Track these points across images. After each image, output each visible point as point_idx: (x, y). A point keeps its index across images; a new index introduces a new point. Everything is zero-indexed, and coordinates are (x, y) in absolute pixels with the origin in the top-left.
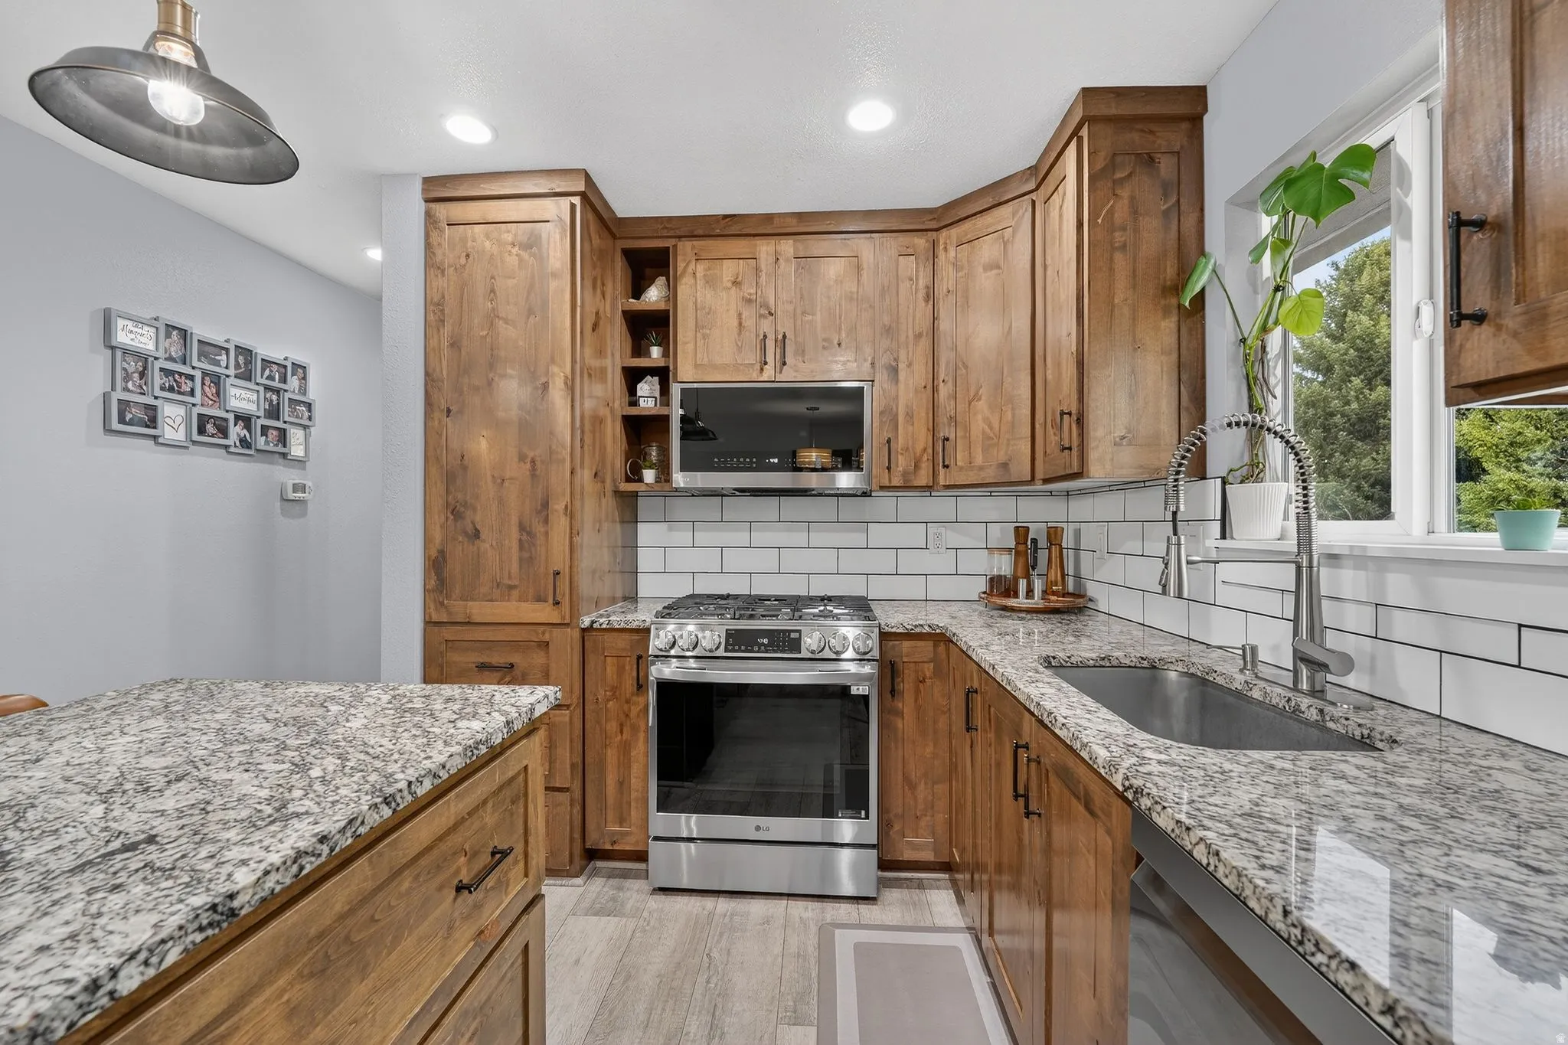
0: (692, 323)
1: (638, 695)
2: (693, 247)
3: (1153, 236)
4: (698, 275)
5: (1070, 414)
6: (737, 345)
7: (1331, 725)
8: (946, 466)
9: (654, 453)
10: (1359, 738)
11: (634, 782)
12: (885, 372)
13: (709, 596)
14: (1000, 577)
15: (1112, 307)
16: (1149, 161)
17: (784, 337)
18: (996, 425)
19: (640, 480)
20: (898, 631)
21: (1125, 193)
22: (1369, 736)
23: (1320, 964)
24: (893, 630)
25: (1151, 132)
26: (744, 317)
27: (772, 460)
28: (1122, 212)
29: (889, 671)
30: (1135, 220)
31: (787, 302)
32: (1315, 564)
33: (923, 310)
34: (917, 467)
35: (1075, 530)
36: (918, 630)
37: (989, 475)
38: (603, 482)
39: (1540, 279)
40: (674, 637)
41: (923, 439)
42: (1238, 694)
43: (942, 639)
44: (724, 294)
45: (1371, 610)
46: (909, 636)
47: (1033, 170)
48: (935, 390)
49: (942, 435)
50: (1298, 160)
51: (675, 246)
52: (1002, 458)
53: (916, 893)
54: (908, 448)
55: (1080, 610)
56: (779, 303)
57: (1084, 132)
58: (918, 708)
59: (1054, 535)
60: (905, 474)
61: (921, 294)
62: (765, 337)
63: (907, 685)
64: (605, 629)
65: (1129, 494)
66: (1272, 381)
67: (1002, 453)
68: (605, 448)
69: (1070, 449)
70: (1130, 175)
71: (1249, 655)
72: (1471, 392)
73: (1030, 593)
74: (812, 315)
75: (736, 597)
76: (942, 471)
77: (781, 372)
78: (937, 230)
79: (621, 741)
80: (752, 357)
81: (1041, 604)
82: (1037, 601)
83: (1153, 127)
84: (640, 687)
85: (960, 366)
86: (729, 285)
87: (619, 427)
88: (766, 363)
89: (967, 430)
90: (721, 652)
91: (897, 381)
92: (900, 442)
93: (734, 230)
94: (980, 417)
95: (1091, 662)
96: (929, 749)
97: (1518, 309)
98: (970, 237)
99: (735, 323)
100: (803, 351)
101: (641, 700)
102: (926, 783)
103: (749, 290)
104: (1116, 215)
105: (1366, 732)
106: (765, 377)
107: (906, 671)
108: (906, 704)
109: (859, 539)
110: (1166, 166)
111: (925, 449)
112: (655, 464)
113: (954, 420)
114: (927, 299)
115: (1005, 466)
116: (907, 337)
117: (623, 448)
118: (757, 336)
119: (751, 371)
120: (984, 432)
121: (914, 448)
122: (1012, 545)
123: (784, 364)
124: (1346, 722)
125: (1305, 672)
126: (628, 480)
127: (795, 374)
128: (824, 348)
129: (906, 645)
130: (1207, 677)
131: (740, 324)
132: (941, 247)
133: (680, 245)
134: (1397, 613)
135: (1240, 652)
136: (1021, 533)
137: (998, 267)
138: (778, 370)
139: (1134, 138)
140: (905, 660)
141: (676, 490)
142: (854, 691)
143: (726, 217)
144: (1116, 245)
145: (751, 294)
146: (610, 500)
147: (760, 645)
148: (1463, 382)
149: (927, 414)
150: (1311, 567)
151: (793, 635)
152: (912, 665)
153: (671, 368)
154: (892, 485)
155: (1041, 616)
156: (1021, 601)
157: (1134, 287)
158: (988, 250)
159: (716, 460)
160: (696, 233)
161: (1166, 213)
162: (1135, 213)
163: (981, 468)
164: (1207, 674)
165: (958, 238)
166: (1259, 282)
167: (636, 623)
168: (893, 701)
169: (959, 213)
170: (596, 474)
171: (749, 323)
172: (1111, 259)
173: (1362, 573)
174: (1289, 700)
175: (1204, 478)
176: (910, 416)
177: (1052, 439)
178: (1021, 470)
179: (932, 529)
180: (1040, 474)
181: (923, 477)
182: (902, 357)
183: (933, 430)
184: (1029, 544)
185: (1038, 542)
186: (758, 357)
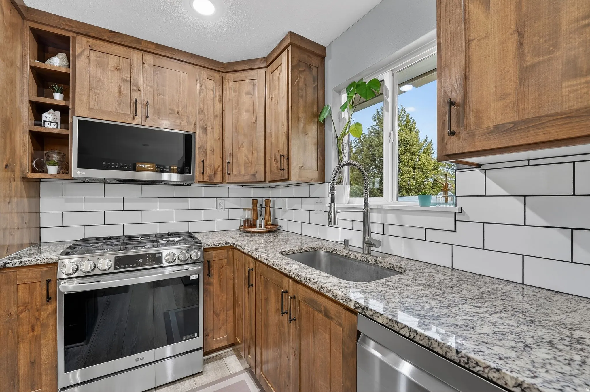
0: (86, 84)
1: (47, 305)
2: (88, 42)
3: (310, 94)
4: (91, 58)
5: (284, 156)
6: (118, 103)
7: (379, 264)
8: (229, 174)
9: (55, 157)
10: (389, 268)
11: (44, 359)
12: (201, 129)
13: (97, 239)
14: (248, 220)
15: (298, 118)
16: (310, 67)
17: (148, 103)
18: (250, 159)
19: (45, 171)
20: (212, 247)
21: (302, 76)
22: (393, 267)
23: (478, 371)
24: (209, 247)
25: (311, 57)
26: (122, 88)
28: (301, 84)
29: (208, 266)
30: (306, 87)
31: (149, 86)
32: (369, 212)
33: (218, 106)
34: (215, 173)
35: (273, 202)
36: (220, 246)
37: (247, 179)
38: (13, 171)
39: (471, 124)
40: (77, 265)
41: (218, 162)
42: (346, 257)
43: (232, 248)
44: (109, 73)
45: (382, 225)
46: (216, 248)
47: (266, 59)
48: (223, 141)
49: (227, 160)
50: (357, 80)
51: (75, 38)
52: (253, 172)
53: (220, 362)
54: (211, 165)
56: (145, 87)
57: (290, 48)
58: (220, 281)
59: (267, 202)
60: (210, 176)
61: (217, 98)
62: (136, 101)
63: (215, 271)
64: (17, 267)
65: (296, 188)
66: (345, 152)
67: (253, 169)
68: (15, 151)
69: (284, 169)
70: (304, 70)
71: (346, 243)
72: (447, 158)
73: (260, 226)
74: (164, 96)
75: (116, 238)
76: (227, 176)
77: (145, 121)
78: (224, 72)
79: (33, 336)
80: (128, 111)
81: (265, 230)
82: (263, 229)
83: (311, 56)
84: (49, 299)
85: (234, 132)
86: (113, 69)
87: (26, 138)
88: (136, 115)
89: (238, 159)
90: (113, 270)
91: (206, 135)
92: (208, 163)
93: (116, 40)
94: (243, 155)
95: (296, 251)
96: (225, 297)
97: (466, 132)
98: (239, 79)
99: (117, 90)
100: (159, 112)
101: (50, 308)
102: (223, 312)
103: (126, 75)
104: (300, 84)
105: (391, 266)
106: (136, 122)
107: (215, 264)
108: (215, 280)
109: (185, 205)
110: (314, 70)
111: (219, 166)
112: (57, 163)
113: (232, 154)
114: (220, 100)
115: (254, 175)
116: (211, 116)
117: (30, 151)
118: (131, 100)
119: (127, 117)
120: (245, 160)
121: (214, 165)
122: (251, 206)
123: (147, 117)
124: (385, 263)
125: (366, 247)
126: (33, 171)
127: (153, 123)
128: (170, 113)
129: (215, 252)
130: (333, 252)
131: (120, 92)
132: (226, 81)
133: (79, 38)
134: (390, 226)
135: (343, 243)
136: (255, 202)
137: (251, 94)
138: (144, 119)
139: (305, 57)
140: (214, 259)
141: (74, 179)
142: (191, 278)
143: (110, 31)
144: (300, 95)
145: (127, 77)
146: (19, 183)
147: (137, 263)
148: (447, 154)
149: (220, 151)
150: (368, 213)
151: (158, 255)
152: (217, 262)
153: (71, 107)
154: (204, 181)
155: (267, 234)
156: (257, 229)
157: (305, 112)
158: (246, 86)
159: (104, 163)
160: (90, 34)
161: (314, 88)
163: (244, 176)
164: (334, 251)
165: (233, 79)
166: (341, 118)
167: (46, 260)
168: (209, 279)
169: (235, 68)
170: (6, 166)
171: (126, 91)
172: (298, 100)
173: (380, 214)
174: (364, 257)
175: (324, 183)
176: (212, 151)
177: (275, 165)
178: (260, 177)
179: (219, 201)
180: (268, 179)
181: (218, 179)
182: (209, 124)
183: (223, 158)
184: (258, 206)
185: (261, 205)
186: (131, 111)
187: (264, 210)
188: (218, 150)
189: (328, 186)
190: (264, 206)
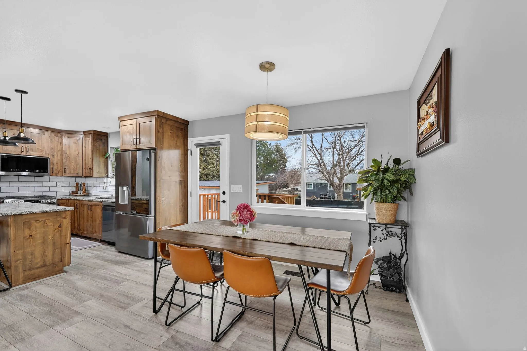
2: (2, 126)
3: (102, 149)
5: (90, 169)
12: (52, 156)
14: (74, 191)
16: (101, 140)
17: (28, 147)
18: (76, 168)
20: (60, 199)
21: (98, 143)
25: (101, 136)
27: (26, 170)
28: (98, 145)
33: (60, 146)
34: (58, 172)
35: (87, 183)
37: (74, 175)
41: (60, 168)
46: (62, 199)
48: (62, 160)
49: (64, 167)
52: (77, 172)
55: (88, 195)
57: (92, 134)
59: (84, 184)
60: (56, 173)
62: (23, 146)
65: (96, 179)
69: (90, 173)
70: (99, 141)
74: (35, 144)
76: (64, 174)
77: (27, 153)
78: (63, 133)
80: (19, 150)
82: (82, 194)
85: (68, 157)
86: (13, 135)
88: (23, 151)
89: (70, 167)
91: (54, 158)
92: (55, 168)
94: (72, 166)
98: (70, 137)
100: (32, 150)
106: (23, 154)
109: (41, 185)
110: (103, 141)
111: (60, 170)
113: (66, 165)
114: (60, 144)
115: (77, 174)
116: (56, 150)
118: (20, 146)
119: (19, 152)
120: (73, 168)
121: (58, 169)
122: (75, 185)
127: (30, 154)
128: (38, 150)
129: (61, 201)
132: (63, 136)
136: (77, 184)
137: (76, 143)
144: (97, 149)
149: (61, 164)
154: (53, 175)
155: (84, 195)
156: (79, 194)
157: (99, 154)
158: (74, 140)
159: (11, 169)
161: (103, 146)
162: (99, 146)
165: (67, 137)
176: (57, 164)
177: (87, 171)
178: (80, 174)
179: (58, 183)
180: (84, 175)
181: (60, 174)
182: (55, 154)
183: (62, 166)
184: (79, 185)
185: (81, 185)
186: (21, 150)
187: (82, 187)
188: (59, 164)
189: (109, 178)
190: (82, 185)
